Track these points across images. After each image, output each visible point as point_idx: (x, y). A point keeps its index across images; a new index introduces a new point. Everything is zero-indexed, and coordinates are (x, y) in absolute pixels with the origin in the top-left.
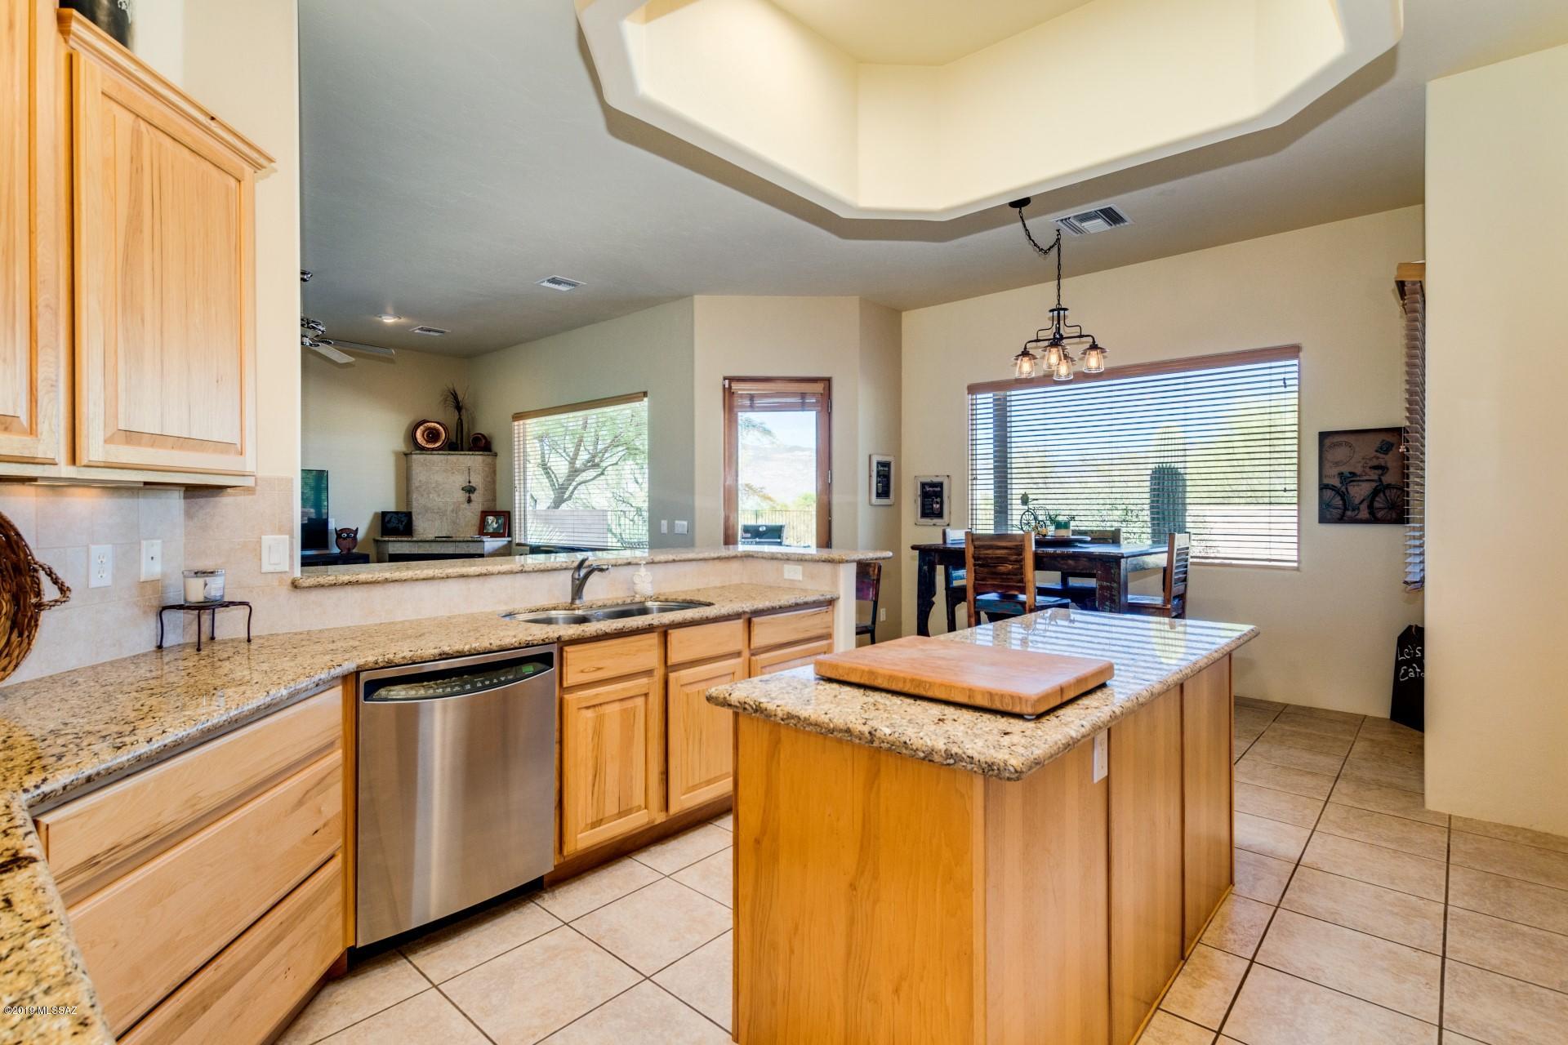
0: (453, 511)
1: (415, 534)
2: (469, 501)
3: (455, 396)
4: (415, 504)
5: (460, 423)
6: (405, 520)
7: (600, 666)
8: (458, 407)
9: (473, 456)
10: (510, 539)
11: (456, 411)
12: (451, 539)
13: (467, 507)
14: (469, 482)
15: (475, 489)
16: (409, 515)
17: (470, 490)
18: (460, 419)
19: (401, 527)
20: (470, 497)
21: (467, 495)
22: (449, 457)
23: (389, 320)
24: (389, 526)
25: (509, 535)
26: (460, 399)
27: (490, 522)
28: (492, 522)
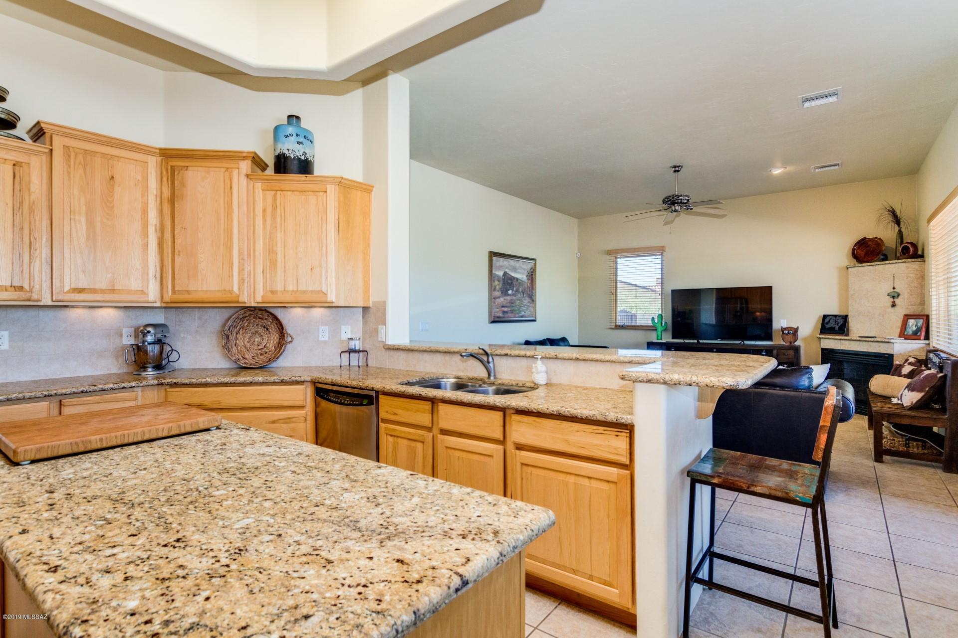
0: (880, 315)
1: (851, 333)
2: (894, 305)
3: (893, 213)
4: (850, 308)
5: (901, 235)
6: (841, 322)
7: (397, 412)
8: (897, 221)
9: (897, 265)
10: (927, 342)
11: (896, 225)
12: (875, 339)
13: (892, 311)
14: (894, 288)
15: (899, 295)
16: (845, 318)
17: (895, 296)
18: (900, 231)
19: (837, 328)
20: (894, 302)
21: (892, 300)
22: (877, 267)
23: (777, 172)
24: (828, 326)
25: (927, 337)
26: (898, 214)
27: (911, 324)
28: (912, 325)
